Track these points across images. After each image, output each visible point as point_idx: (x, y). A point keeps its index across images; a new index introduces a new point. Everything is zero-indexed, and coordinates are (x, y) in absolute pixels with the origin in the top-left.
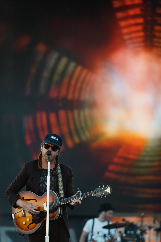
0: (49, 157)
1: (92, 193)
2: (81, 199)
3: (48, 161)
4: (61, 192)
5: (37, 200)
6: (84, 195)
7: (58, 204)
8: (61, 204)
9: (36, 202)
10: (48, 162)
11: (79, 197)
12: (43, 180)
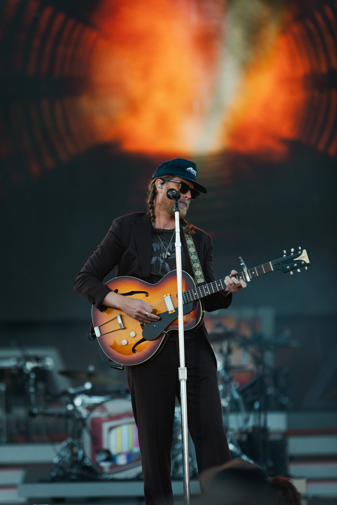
0: (177, 201)
1: (271, 265)
2: (249, 280)
3: (175, 211)
4: (199, 273)
5: (147, 292)
6: (253, 271)
7: (196, 295)
8: (203, 293)
9: (147, 296)
10: (176, 213)
11: (242, 277)
12: (157, 249)
